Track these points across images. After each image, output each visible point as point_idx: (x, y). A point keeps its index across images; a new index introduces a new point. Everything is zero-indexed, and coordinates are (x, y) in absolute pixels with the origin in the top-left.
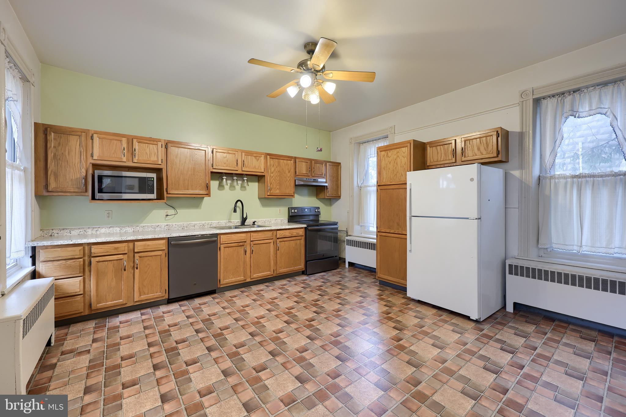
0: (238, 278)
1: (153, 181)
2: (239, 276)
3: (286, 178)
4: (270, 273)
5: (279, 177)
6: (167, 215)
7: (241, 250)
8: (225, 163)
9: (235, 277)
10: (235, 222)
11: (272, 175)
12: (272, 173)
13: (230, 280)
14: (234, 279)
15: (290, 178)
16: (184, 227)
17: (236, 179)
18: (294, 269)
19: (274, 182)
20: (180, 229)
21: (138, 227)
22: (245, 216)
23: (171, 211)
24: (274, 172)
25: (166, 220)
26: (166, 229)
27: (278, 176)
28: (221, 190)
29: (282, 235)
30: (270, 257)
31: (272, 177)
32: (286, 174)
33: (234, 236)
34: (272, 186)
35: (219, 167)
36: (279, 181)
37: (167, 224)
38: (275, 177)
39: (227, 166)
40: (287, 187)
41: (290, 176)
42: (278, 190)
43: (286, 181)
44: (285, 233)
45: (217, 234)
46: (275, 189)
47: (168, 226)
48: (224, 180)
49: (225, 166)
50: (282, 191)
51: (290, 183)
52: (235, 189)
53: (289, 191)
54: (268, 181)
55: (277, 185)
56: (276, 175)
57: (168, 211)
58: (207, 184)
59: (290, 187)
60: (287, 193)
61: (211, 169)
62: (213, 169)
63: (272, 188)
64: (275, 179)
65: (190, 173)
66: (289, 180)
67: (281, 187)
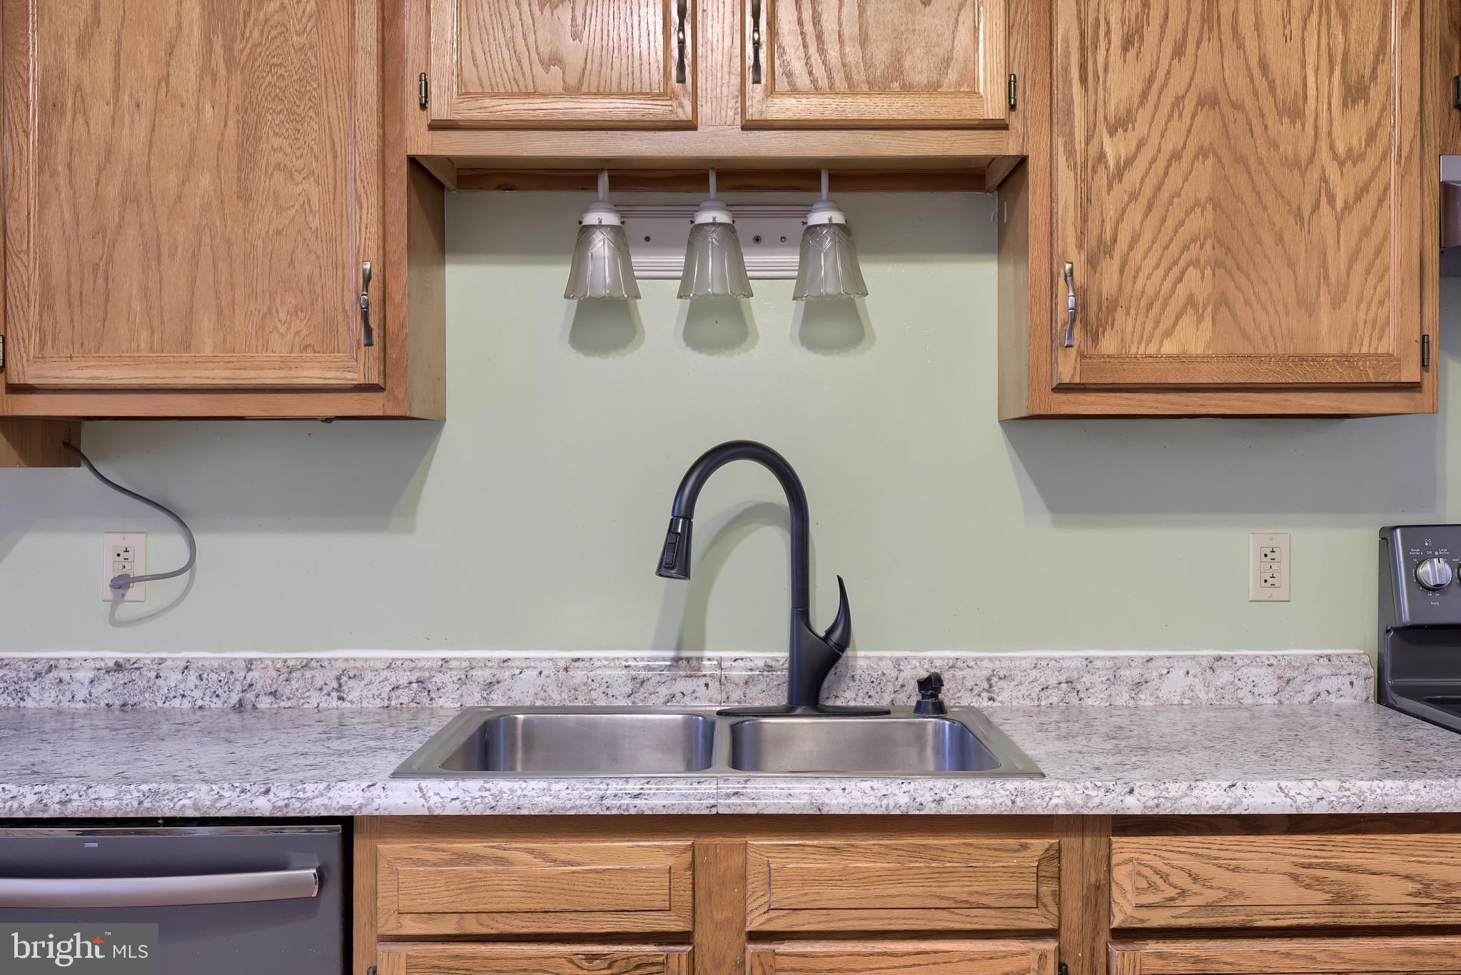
3: (1314, 175)
5: (1206, 168)
6: (121, 584)
10: (738, 673)
11: (1114, 148)
12: (1121, 124)
15: (1364, 170)
16: (250, 696)
17: (729, 229)
19: (1147, 237)
20: (217, 704)
22: (823, 617)
23: (155, 545)
24: (1142, 117)
25: (123, 623)
26: (103, 703)
27: (1202, 152)
31: (1119, 175)
32: (1310, 121)
33: (531, 851)
34: (1122, 271)
35: (487, 102)
36: (1214, 208)
37: (120, 655)
38: (1161, 173)
39: (571, 91)
40: (1326, 276)
41: (1367, 145)
42: (1200, 319)
43: (1307, 211)
44: (1235, 870)
45: (346, 825)
46: (1149, 307)
47: (122, 677)
48: (601, 246)
49: (559, 88)
50: (1245, 336)
51: (1366, 232)
52: (746, 335)
53: (1355, 324)
54: (1071, 209)
55: (1182, 263)
56: (1168, 147)
57: (134, 541)
58: (367, 279)
59: (1368, 272)
60: (1327, 351)
61: (410, 131)
62: (436, 126)
63: (1113, 305)
64: (1147, 191)
65: (205, 180)
66: (1358, 197)
67: (1238, 288)
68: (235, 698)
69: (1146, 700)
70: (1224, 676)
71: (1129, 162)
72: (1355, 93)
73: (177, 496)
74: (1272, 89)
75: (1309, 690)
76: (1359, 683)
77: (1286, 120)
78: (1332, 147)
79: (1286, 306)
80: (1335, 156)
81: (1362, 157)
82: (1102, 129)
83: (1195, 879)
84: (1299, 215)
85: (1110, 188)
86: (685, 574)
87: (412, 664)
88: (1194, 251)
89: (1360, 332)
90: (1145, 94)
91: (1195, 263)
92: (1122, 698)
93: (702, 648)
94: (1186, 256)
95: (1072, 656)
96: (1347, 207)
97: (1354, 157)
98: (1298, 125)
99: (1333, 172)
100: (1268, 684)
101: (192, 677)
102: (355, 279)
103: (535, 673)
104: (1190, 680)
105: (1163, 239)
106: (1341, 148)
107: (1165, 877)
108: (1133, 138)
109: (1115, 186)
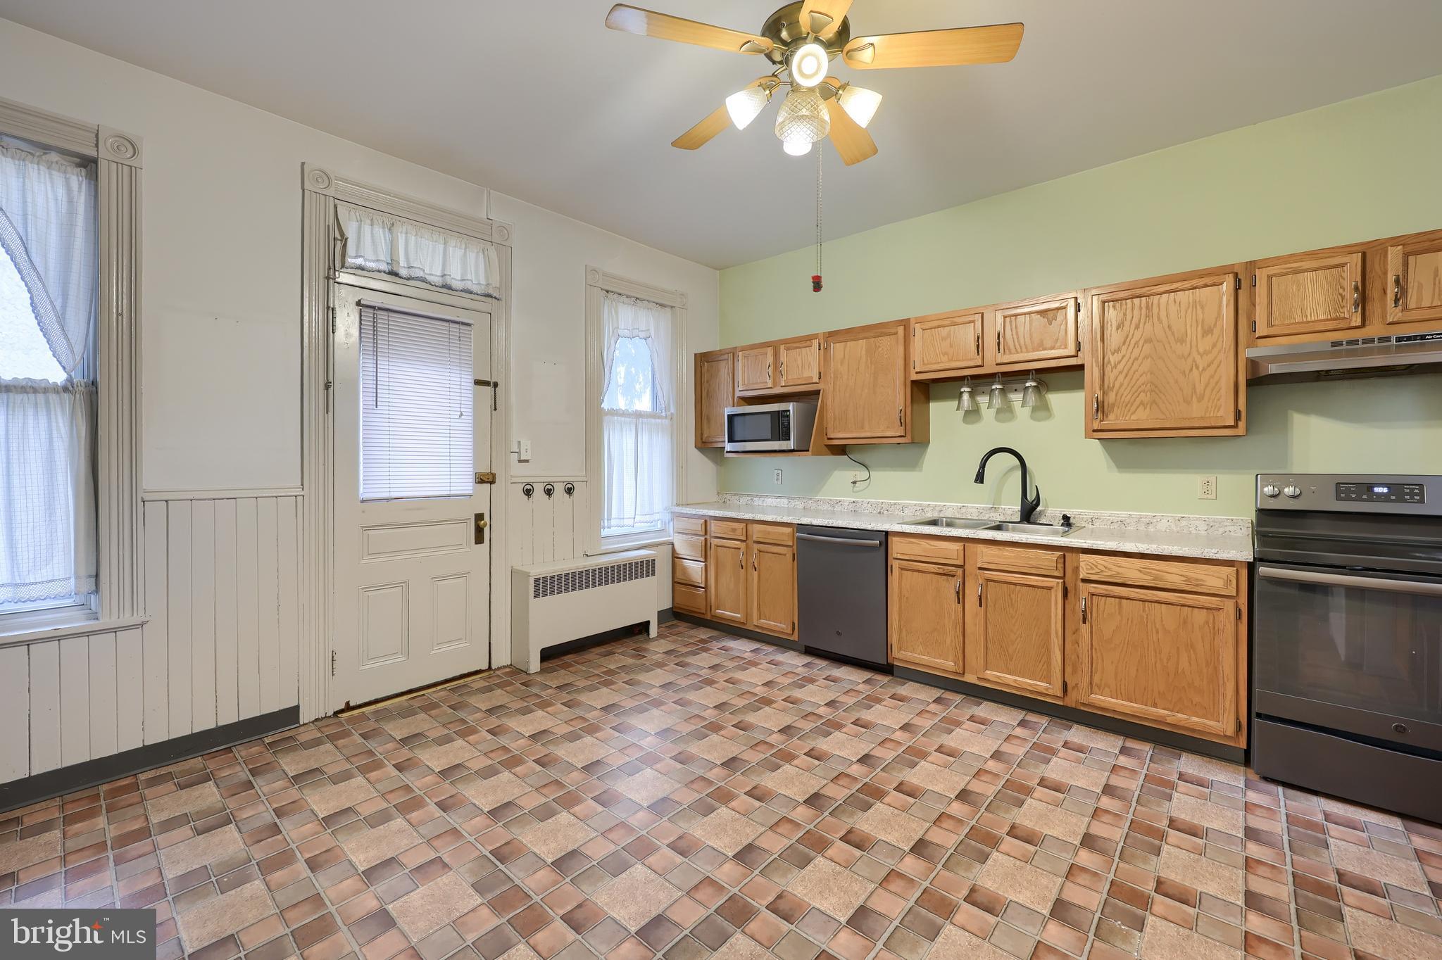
0: (939, 661)
1: (788, 416)
2: (940, 656)
3: (1190, 360)
4: (1047, 689)
5: (1148, 362)
6: (854, 483)
7: (950, 586)
8: (945, 354)
9: (929, 655)
10: (1009, 512)
11: (1116, 358)
12: (1116, 351)
13: (916, 655)
14: (926, 657)
15: (1211, 356)
16: (882, 511)
17: (1001, 389)
18: (1169, 720)
19: (1125, 384)
21: (810, 502)
23: (862, 474)
24: (1124, 348)
25: (855, 492)
27: (1146, 357)
28: (973, 423)
29: (1102, 571)
30: (1048, 633)
31: (1116, 366)
32: (1188, 343)
33: (927, 543)
34: (1116, 395)
35: (929, 366)
36: (1151, 374)
37: (854, 500)
38: (1131, 365)
39: (950, 360)
40: (1195, 392)
41: (1213, 348)
42: (1145, 409)
43: (1187, 372)
44: (1119, 567)
45: (887, 533)
46: (1127, 405)
47: (855, 504)
48: (966, 397)
49: (947, 360)
50: (1163, 413)
51: (1212, 377)
52: (1014, 417)
53: (1208, 407)
54: (1097, 380)
55: (1138, 392)
56: (1133, 356)
57: (858, 473)
58: (901, 411)
59: (1213, 390)
60: (1194, 416)
61: (912, 374)
62: (917, 373)
63: (1113, 405)
64: (1125, 371)
65: (866, 391)
66: (1209, 366)
67: (1161, 398)
68: (879, 511)
69: (1151, 528)
70: (1184, 523)
71: (1119, 362)
72: (1208, 331)
73: (867, 462)
74: (1173, 334)
75: (1221, 530)
76: (1244, 529)
77: (1179, 344)
78: (1198, 351)
79: (1178, 402)
80: (1199, 353)
81: (1210, 352)
82: (1109, 353)
83: (1106, 568)
84: (1184, 373)
85: (1112, 371)
86: (982, 482)
87: (921, 506)
88: (1143, 387)
89: (1209, 410)
90: (1124, 343)
91: (1144, 391)
92: (1142, 528)
93: (1000, 505)
94: (1140, 390)
95: (1123, 514)
96: (1204, 369)
97: (1206, 353)
98: (1184, 345)
99: (1198, 358)
100: (1203, 527)
101: (869, 505)
102: (898, 411)
103: (951, 509)
104: (1169, 523)
105: (1131, 385)
106: (1201, 350)
107: (1096, 566)
108: (1120, 355)
109: (1114, 370)
